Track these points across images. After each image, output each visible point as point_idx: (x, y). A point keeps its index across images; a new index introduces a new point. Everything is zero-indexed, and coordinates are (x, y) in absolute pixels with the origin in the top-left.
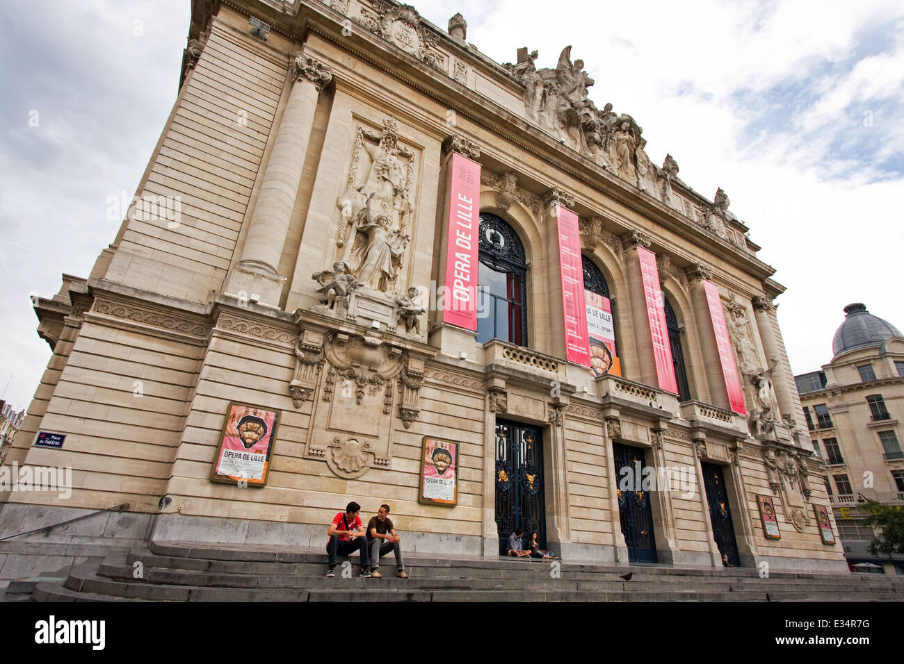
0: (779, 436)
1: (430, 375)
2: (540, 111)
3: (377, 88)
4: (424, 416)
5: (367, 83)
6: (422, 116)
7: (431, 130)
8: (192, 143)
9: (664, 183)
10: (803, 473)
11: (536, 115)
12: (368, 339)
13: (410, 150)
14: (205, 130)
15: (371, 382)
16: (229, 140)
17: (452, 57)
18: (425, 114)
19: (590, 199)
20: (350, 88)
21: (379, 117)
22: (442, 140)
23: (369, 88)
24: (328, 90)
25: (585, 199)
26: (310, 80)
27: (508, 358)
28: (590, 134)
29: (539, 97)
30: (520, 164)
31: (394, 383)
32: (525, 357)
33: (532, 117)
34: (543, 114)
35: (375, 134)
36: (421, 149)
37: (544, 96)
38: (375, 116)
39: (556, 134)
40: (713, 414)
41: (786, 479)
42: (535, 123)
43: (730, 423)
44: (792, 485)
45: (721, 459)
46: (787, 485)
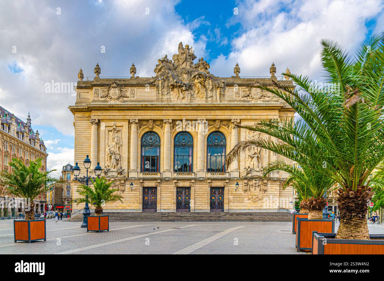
0: (253, 175)
1: (127, 182)
2: (162, 90)
3: (109, 116)
4: (126, 190)
5: (106, 116)
6: (121, 117)
7: (124, 120)
8: (78, 149)
9: (220, 89)
10: (266, 184)
11: (160, 92)
12: (111, 180)
13: (120, 128)
14: (80, 145)
15: (115, 186)
16: (84, 145)
17: (130, 88)
18: (122, 116)
19: (179, 115)
20: (103, 120)
21: (112, 124)
22: (128, 121)
23: (107, 118)
24: (98, 124)
25: (177, 116)
26: (94, 124)
27: (144, 175)
28: (181, 88)
29: (160, 85)
30: (152, 116)
31: (119, 185)
32: (148, 174)
33: (159, 94)
34: (163, 90)
35: (111, 129)
36: (123, 126)
37: (162, 84)
38: (110, 124)
39: (169, 95)
40: (217, 174)
41: (252, 188)
42: (160, 95)
43: (225, 176)
44: (255, 189)
45: (219, 186)
46: (252, 189)
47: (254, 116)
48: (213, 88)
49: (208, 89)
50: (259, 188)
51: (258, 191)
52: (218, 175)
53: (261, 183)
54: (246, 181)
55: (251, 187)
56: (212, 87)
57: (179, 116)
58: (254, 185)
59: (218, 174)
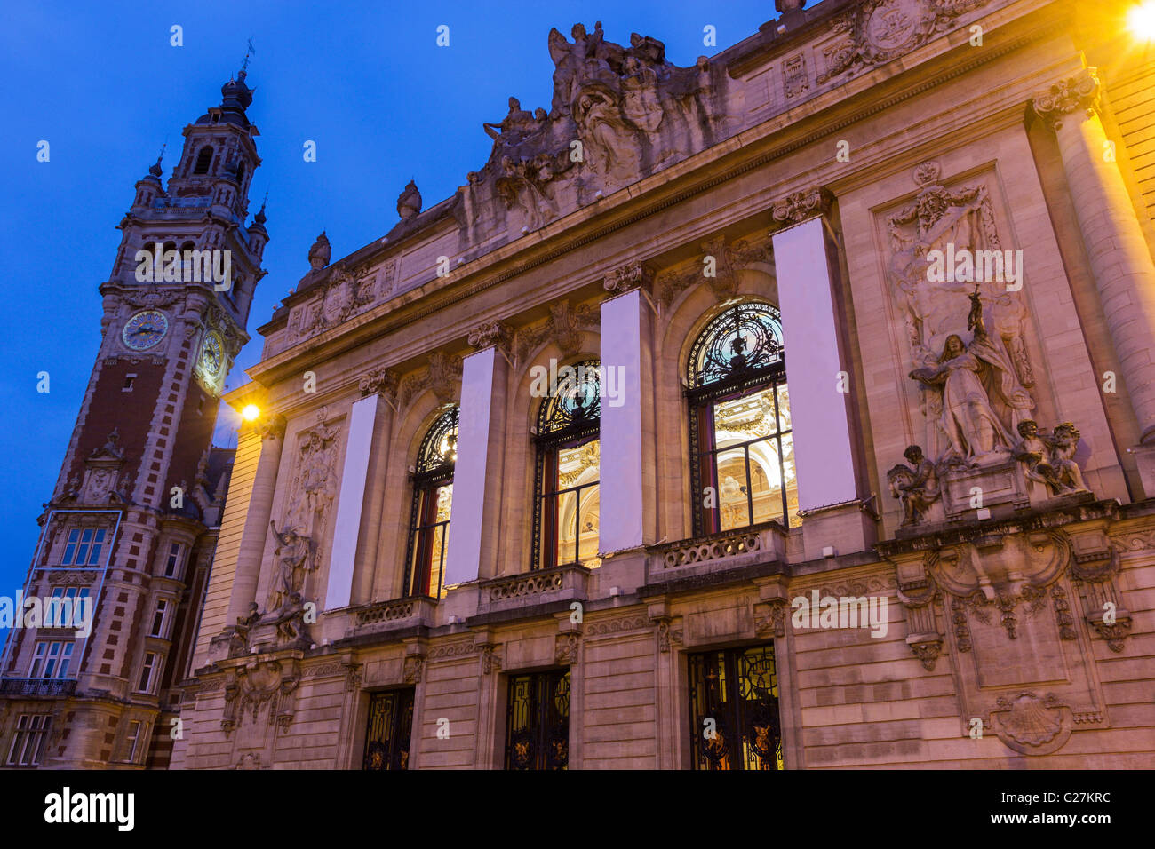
0: (959, 505)
1: (304, 672)
2: (474, 221)
6: (339, 383)
7: (349, 389)
9: (697, 101)
13: (335, 429)
17: (383, 265)
20: (291, 412)
21: (315, 417)
25: (523, 299)
27: (360, 624)
29: (467, 202)
31: (279, 693)
32: (378, 613)
33: (467, 240)
34: (479, 220)
37: (472, 196)
38: (311, 420)
39: (501, 228)
40: (705, 552)
41: (984, 618)
42: (471, 244)
43: (752, 553)
44: (1009, 623)
45: (726, 639)
46: (987, 632)
47: (907, 136)
48: (665, 115)
49: (645, 128)
50: (1048, 616)
51: (1042, 640)
52: (705, 562)
53: (1046, 560)
54: (912, 568)
55: (968, 612)
56: (660, 112)
57: (528, 297)
58: (990, 593)
59: (710, 549)
